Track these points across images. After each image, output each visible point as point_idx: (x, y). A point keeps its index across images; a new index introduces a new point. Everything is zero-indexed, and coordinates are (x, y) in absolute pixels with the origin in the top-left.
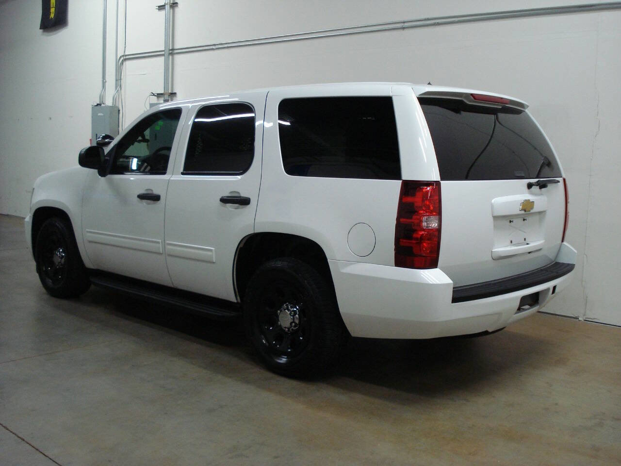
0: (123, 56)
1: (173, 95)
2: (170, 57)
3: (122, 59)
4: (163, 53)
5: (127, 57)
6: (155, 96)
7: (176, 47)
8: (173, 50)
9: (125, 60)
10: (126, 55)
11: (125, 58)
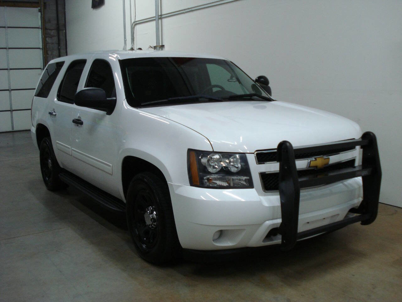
0: (134, 22)
1: (162, 47)
2: (160, 21)
3: (134, 24)
4: (155, 18)
5: (137, 23)
6: (153, 48)
7: (163, 13)
8: (161, 15)
9: (136, 24)
10: (136, 22)
11: (135, 23)
